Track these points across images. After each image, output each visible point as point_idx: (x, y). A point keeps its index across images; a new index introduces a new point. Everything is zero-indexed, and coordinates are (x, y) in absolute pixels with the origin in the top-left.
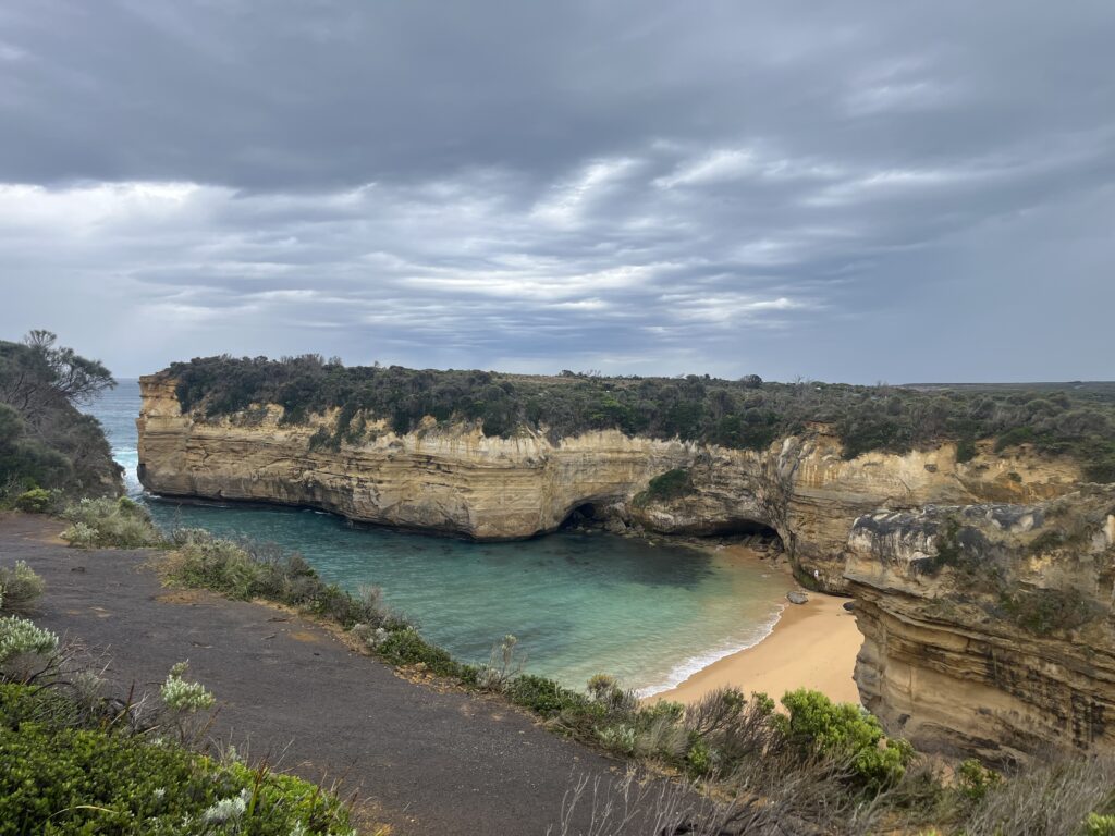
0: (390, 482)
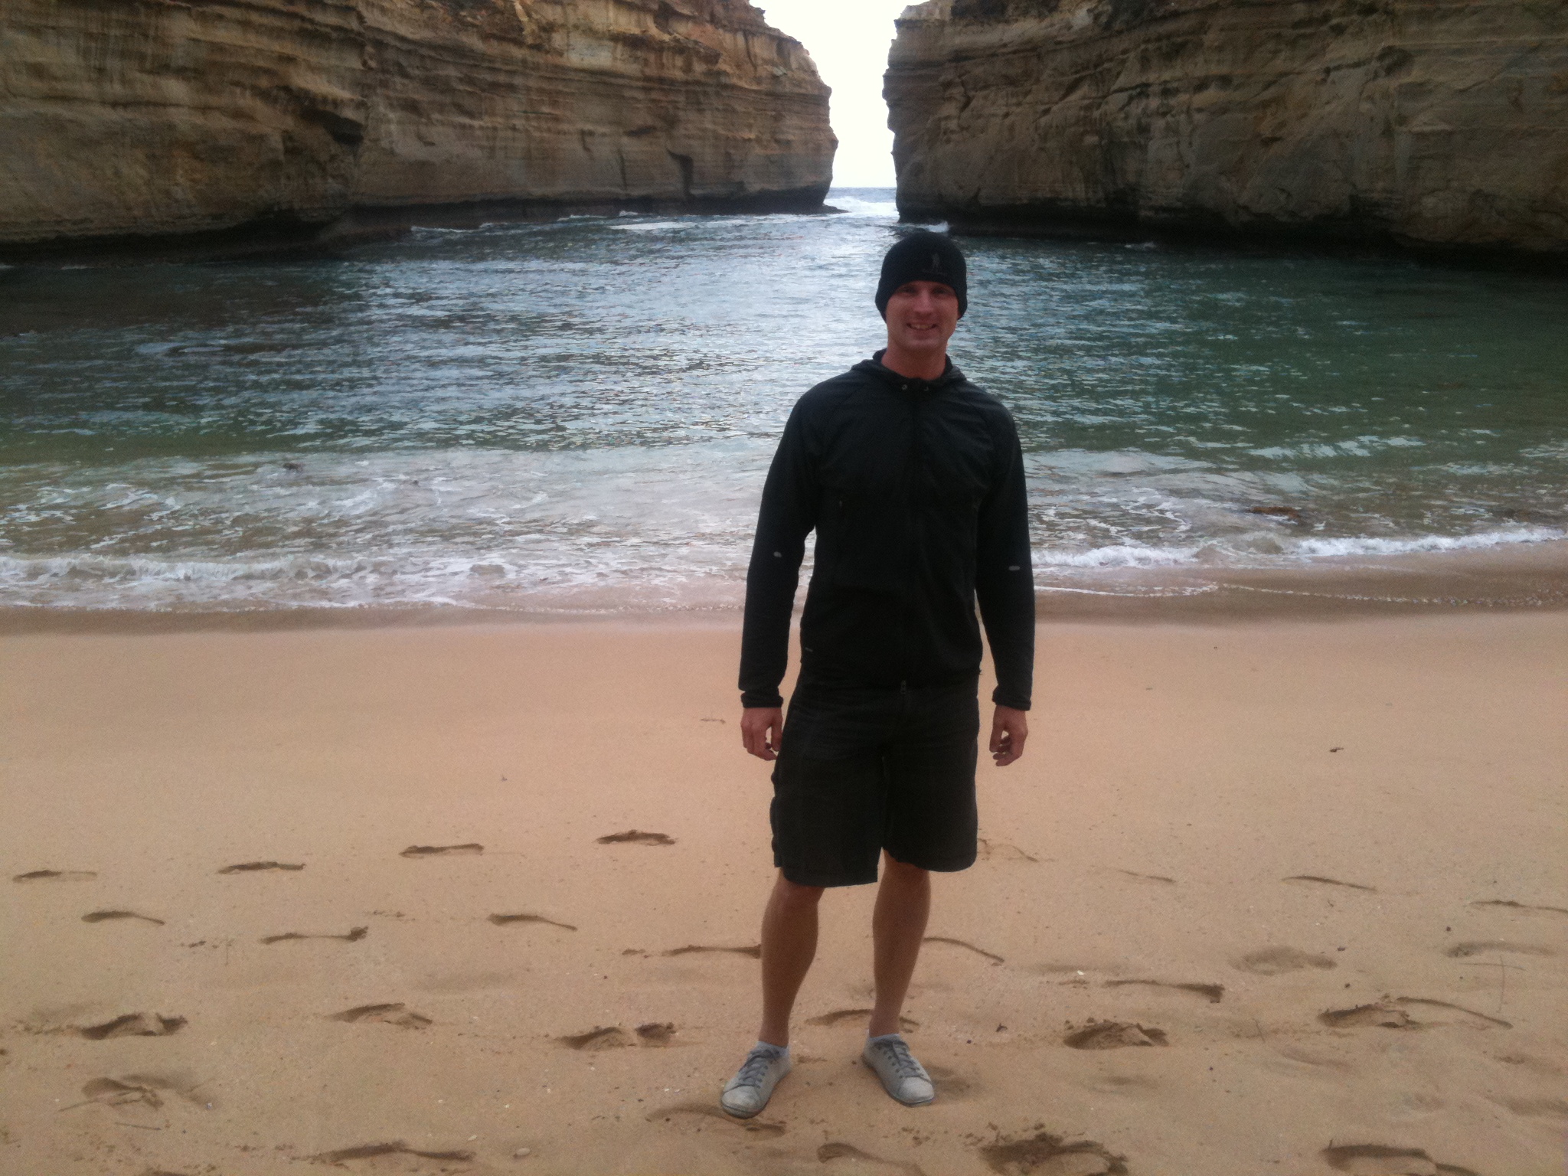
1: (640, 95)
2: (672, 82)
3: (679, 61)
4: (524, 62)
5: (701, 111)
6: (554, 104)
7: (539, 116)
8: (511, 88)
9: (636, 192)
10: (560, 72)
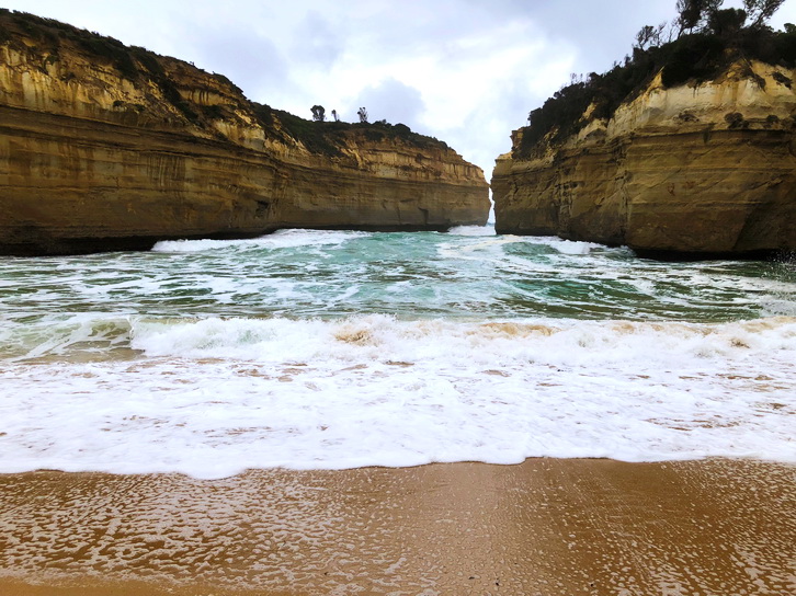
0: (583, 183)
1: (407, 187)
2: (420, 182)
3: (424, 175)
4: (359, 176)
5: (432, 193)
6: (370, 191)
7: (364, 195)
8: (353, 185)
9: (404, 223)
10: (375, 179)
